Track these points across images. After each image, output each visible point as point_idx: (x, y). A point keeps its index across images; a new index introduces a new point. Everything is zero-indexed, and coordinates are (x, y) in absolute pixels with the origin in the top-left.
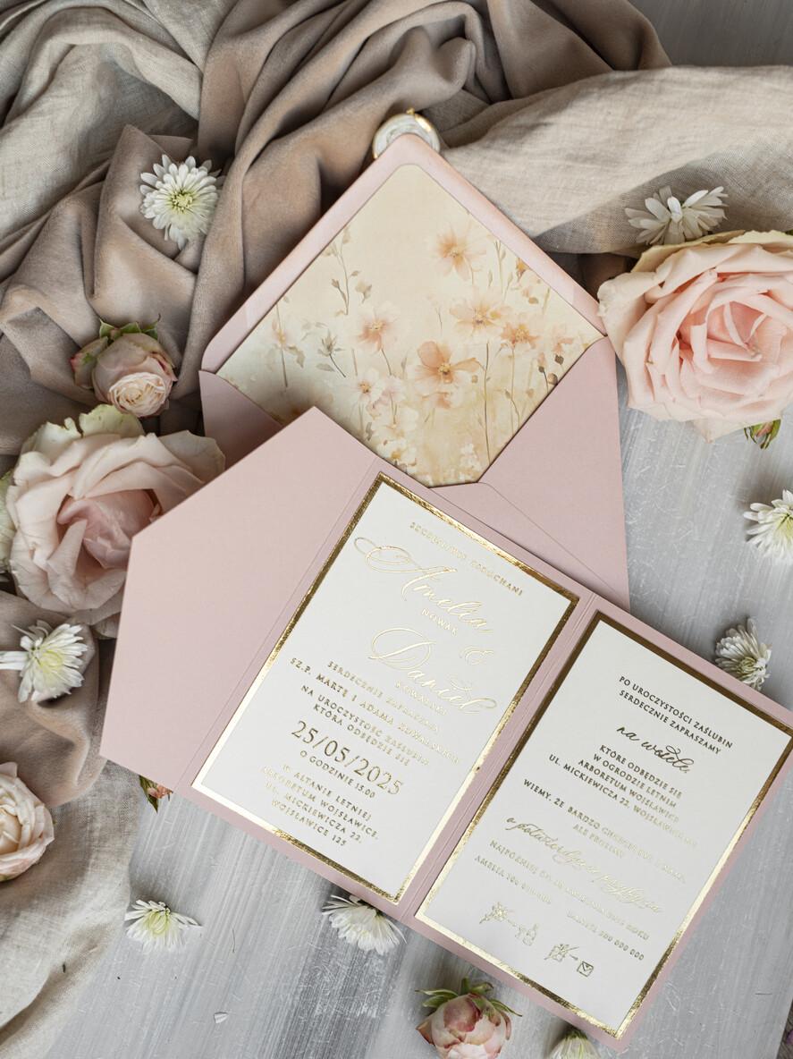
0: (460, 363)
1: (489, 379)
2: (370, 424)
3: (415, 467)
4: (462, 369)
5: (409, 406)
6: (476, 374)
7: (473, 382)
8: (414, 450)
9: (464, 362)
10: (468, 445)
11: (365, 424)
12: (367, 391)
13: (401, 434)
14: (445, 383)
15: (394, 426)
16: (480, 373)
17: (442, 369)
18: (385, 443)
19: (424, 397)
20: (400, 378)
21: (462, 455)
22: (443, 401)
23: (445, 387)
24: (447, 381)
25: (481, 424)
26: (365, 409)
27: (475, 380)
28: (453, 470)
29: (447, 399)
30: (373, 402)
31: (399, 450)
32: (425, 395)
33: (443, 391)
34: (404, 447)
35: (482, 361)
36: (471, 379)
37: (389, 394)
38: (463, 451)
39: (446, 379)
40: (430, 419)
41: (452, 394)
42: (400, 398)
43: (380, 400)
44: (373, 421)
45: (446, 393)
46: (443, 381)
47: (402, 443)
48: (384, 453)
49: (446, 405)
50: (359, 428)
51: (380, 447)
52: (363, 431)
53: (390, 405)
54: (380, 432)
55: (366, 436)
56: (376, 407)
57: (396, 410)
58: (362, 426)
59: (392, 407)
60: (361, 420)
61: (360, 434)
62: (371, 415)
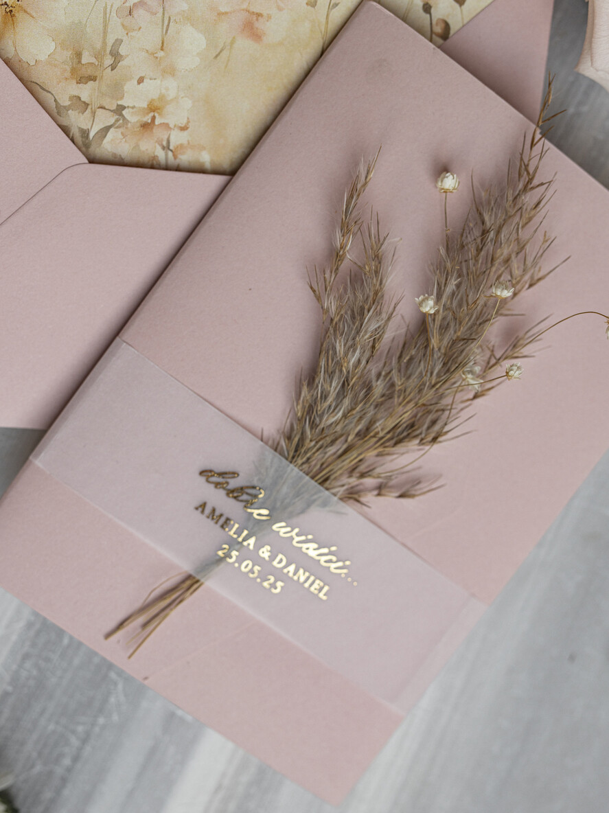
1: (335, 5)
2: (119, 42)
3: (185, 133)
5: (192, 25)
7: (307, 4)
8: (188, 103)
11: (110, 41)
13: (170, 71)
15: (161, 54)
18: (141, 81)
19: (220, 14)
22: (251, 27)
23: (258, 2)
26: (114, 14)
27: (313, 3)
29: (260, 25)
30: (130, 4)
31: (162, 98)
32: (223, 9)
33: (257, 10)
34: (172, 94)
40: (225, 54)
41: (269, 17)
42: (179, 6)
43: (141, 4)
44: (125, 39)
45: (259, 15)
47: (170, 87)
48: (135, 98)
49: (256, 36)
50: (98, 45)
51: (130, 86)
52: (105, 51)
53: (160, 15)
54: (134, 58)
55: (108, 61)
56: (135, 13)
57: (168, 25)
58: (104, 43)
59: (163, 20)
60: (105, 32)
61: (99, 55)
62: (123, 25)
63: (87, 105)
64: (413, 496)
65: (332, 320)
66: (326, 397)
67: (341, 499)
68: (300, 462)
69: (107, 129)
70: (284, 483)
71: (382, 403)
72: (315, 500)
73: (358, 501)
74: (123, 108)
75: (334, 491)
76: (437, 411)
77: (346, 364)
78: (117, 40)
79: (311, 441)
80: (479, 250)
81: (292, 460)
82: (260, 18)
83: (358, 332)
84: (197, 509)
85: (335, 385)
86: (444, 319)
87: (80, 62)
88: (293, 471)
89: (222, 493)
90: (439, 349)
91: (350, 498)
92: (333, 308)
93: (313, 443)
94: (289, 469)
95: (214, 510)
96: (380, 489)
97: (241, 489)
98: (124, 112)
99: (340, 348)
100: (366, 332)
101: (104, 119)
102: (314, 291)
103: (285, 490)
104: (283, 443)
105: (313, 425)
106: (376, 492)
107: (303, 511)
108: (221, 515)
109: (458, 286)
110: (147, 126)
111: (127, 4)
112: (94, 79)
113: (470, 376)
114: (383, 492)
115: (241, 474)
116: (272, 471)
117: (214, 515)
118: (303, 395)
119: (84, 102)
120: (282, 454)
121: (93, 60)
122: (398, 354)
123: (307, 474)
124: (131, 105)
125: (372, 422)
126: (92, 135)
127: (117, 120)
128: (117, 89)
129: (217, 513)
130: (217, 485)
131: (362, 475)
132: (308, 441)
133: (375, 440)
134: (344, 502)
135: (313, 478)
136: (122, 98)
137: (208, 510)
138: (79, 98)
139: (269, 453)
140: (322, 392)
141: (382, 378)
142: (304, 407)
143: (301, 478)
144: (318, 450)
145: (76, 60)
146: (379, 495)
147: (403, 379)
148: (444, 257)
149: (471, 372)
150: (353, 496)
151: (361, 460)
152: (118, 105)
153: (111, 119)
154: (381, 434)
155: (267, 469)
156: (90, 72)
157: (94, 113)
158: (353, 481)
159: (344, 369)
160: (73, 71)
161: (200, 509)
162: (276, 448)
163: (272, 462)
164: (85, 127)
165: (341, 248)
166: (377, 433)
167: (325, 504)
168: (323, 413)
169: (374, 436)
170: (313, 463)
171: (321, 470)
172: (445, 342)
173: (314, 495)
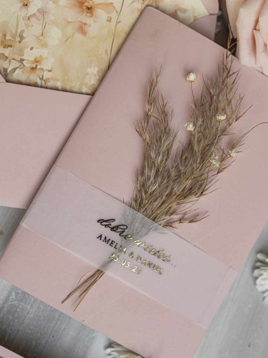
0: (101, 4)
1: (119, 22)
2: (23, 31)
3: (50, 73)
4: (102, 9)
5: (56, 26)
6: (111, 15)
7: (107, 21)
8: (52, 60)
9: (104, 4)
10: (94, 67)
11: (19, 31)
12: (26, 5)
13: (45, 45)
14: (86, 16)
15: (41, 38)
16: (114, 16)
17: (86, 4)
18: (32, 49)
19: (68, 22)
20: (53, 2)
21: (88, 74)
22: (82, 29)
23: (85, 18)
24: (88, 15)
25: (107, 54)
26: (21, 19)
27: (109, 20)
28: (78, 83)
29: (86, 28)
30: (29, 15)
31: (41, 57)
32: (70, 20)
33: (84, 22)
34: (45, 55)
35: (118, 6)
36: (106, 18)
37: (43, 12)
38: (89, 70)
39: (88, 13)
40: (70, 40)
41: (90, 25)
42: (50, 17)
43: (34, 15)
44: (26, 30)
45: (85, 24)
46: (85, 14)
47: (45, 52)
48: (29, 56)
49: (84, 33)
50: (14, 32)
51: (27, 51)
52: (17, 35)
53: (42, 21)
54: (29, 39)
55: (18, 39)
56: (31, 19)
57: (45, 26)
58: (17, 31)
59: (43, 23)
60: (17, 26)
61: (14, 36)
62: (25, 24)
63: (7, 58)
64: (196, 221)
65: (148, 143)
66: (150, 179)
67: (163, 226)
68: (142, 211)
69: (16, 69)
70: (136, 222)
71: (176, 180)
72: (151, 228)
73: (171, 226)
74: (24, 60)
75: (159, 223)
76: (201, 180)
77: (156, 162)
78: (22, 30)
79: (146, 200)
80: (210, 106)
81: (138, 211)
82: (86, 25)
83: (160, 147)
84: (98, 238)
85: (153, 172)
86: (198, 137)
87: (5, 39)
88: (140, 215)
89: (109, 229)
90: (199, 151)
91: (167, 225)
92: (148, 137)
93: (147, 201)
94: (138, 215)
95: (106, 238)
96: (181, 221)
97: (117, 227)
98: (24, 62)
99: (153, 155)
100: (164, 146)
101: (14, 64)
102: (138, 132)
103: (137, 225)
104: (133, 203)
105: (146, 192)
106: (179, 222)
107: (146, 234)
108: (109, 240)
109: (203, 121)
110: (33, 69)
111: (28, 15)
112: (11, 46)
113: (214, 161)
114: (182, 221)
115: (116, 220)
116: (130, 217)
117: (106, 240)
118: (139, 179)
119: (6, 56)
120: (134, 208)
121: (11, 38)
122: (180, 156)
123: (146, 216)
124: (27, 59)
125: (172, 189)
126: (8, 71)
127: (20, 65)
128: (21, 52)
129: (107, 239)
130: (106, 225)
131: (171, 214)
132: (144, 200)
133: (175, 196)
134: (165, 228)
135: (149, 218)
136: (23, 55)
137: (103, 238)
138: (4, 54)
139: (128, 208)
140: (148, 176)
141: (174, 167)
142: (140, 185)
143: (144, 218)
144: (150, 204)
145: (3, 38)
146: (180, 222)
147: (184, 167)
148: (194, 109)
149: (214, 159)
150: (169, 225)
151: (170, 207)
152: (21, 59)
153: (18, 65)
154: (178, 194)
155: (128, 216)
156: (9, 43)
157: (10, 61)
158: (168, 218)
159: (156, 164)
160: (2, 42)
161: (99, 238)
162: (130, 206)
163: (129, 212)
164: (5, 67)
165: (149, 111)
166: (176, 193)
167: (156, 229)
168: (149, 186)
169: (175, 195)
170: (149, 211)
171: (152, 214)
172: (201, 148)
173: (151, 225)
